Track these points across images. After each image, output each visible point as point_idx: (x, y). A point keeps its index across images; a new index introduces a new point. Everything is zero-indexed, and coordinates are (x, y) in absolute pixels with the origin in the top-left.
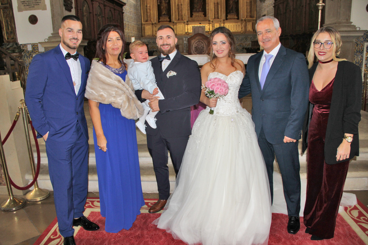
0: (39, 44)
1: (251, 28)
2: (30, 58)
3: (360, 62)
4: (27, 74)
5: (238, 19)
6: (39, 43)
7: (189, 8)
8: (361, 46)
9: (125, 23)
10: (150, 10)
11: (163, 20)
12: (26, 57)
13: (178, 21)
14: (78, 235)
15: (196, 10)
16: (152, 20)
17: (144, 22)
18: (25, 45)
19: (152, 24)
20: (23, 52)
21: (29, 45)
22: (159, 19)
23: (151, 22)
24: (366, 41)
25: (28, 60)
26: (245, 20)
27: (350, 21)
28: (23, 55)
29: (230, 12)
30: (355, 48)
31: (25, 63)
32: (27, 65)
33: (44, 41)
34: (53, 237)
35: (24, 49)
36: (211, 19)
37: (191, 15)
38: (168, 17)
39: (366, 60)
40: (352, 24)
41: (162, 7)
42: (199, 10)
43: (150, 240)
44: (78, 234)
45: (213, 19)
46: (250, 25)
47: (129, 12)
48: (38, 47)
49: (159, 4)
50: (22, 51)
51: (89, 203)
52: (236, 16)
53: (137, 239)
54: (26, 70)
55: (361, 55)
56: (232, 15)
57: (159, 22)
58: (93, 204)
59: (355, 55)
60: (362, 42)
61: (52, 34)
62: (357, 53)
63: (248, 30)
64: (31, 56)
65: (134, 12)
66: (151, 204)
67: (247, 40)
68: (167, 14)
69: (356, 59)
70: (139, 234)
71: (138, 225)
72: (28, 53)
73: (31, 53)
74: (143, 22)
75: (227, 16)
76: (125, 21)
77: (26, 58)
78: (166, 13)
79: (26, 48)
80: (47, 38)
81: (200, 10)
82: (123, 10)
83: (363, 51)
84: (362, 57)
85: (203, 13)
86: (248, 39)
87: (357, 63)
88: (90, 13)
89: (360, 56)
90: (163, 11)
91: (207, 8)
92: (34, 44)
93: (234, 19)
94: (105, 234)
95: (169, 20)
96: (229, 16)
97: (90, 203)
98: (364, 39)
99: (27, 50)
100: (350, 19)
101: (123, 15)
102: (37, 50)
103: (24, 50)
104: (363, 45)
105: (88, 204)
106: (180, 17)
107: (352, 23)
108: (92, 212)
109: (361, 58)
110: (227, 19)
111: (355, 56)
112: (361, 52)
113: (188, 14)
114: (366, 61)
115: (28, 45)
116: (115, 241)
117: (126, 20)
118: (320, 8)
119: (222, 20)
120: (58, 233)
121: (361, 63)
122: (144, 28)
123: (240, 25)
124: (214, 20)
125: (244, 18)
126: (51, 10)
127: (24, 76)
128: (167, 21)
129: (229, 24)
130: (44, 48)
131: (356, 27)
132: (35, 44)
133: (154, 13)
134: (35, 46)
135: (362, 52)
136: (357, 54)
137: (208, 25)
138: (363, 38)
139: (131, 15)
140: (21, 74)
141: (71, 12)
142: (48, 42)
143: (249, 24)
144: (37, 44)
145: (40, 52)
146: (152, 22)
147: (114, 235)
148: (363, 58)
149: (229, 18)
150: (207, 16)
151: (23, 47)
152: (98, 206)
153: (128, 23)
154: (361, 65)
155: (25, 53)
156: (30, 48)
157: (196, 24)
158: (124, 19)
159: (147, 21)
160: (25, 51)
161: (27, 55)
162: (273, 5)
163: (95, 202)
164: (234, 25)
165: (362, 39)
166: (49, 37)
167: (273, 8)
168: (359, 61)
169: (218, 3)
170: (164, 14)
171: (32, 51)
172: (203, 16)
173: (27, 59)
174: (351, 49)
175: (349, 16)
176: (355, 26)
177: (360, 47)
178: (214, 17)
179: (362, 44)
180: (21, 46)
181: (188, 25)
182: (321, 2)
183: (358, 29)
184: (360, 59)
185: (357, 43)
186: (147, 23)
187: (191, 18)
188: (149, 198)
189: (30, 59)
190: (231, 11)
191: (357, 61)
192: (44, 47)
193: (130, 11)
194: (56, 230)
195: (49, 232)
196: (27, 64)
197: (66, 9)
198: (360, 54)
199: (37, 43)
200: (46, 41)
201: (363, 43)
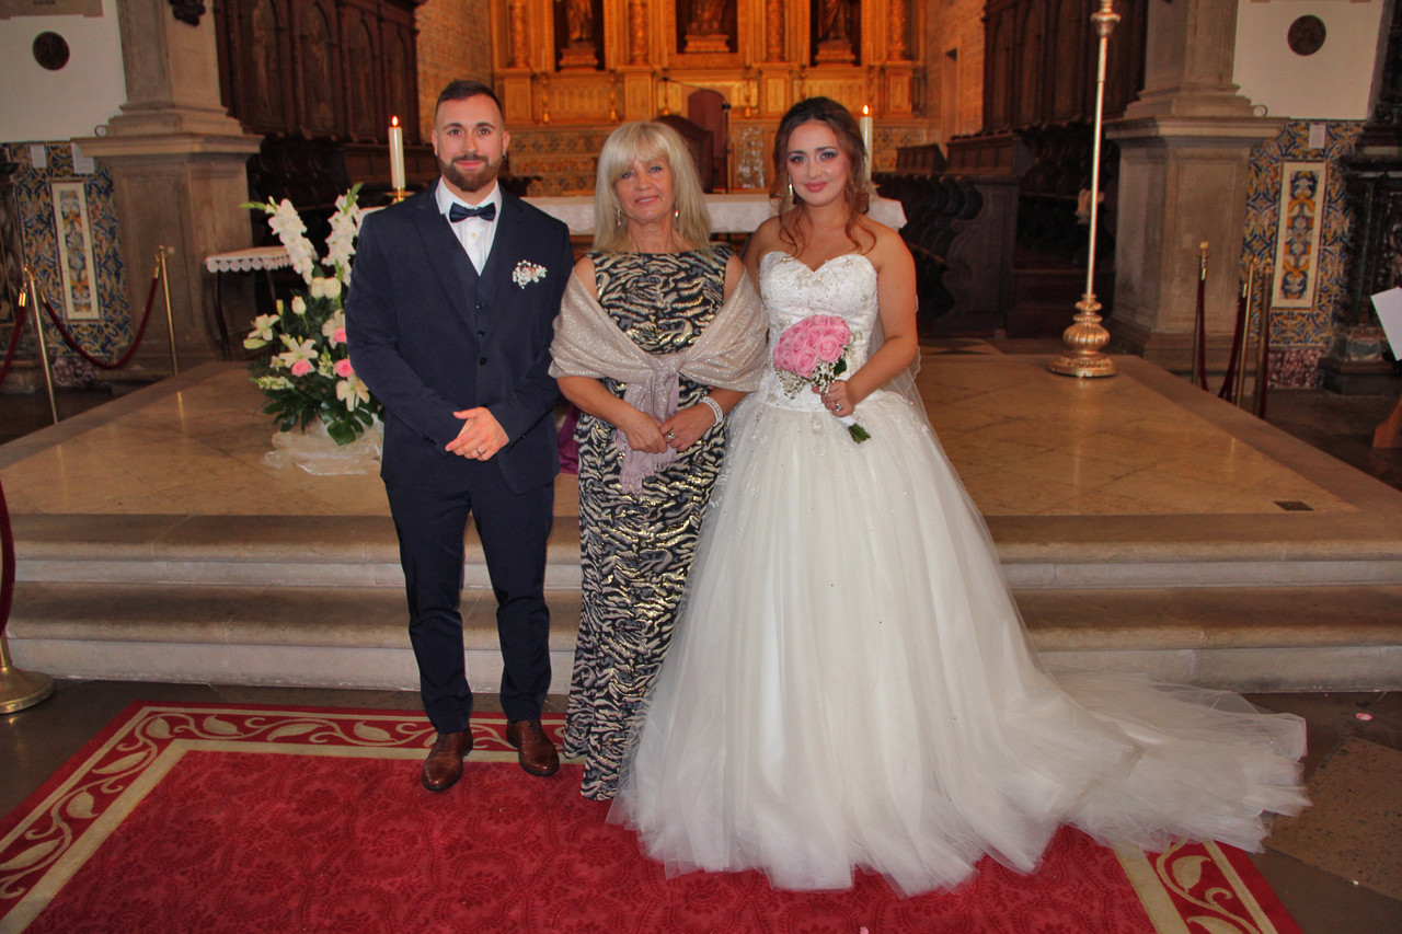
0: (73, 145)
1: (906, 98)
2: (39, 197)
3: (1268, 234)
4: (28, 257)
5: (857, 62)
6: (73, 140)
7: (673, 19)
8: (1272, 174)
9: (425, 72)
10: (525, 22)
11: (572, 63)
12: (24, 191)
13: (628, 68)
14: (123, 829)
15: (700, 27)
16: (532, 61)
17: (501, 66)
18: (21, 145)
19: (534, 77)
20: (11, 172)
21: (38, 146)
22: (558, 56)
23: (528, 70)
24: (1290, 158)
25: (34, 203)
26: (883, 70)
27: (1231, 81)
28: (11, 185)
29: (826, 37)
30: (1251, 183)
31: (22, 216)
32: (29, 225)
33: (94, 135)
34: (34, 834)
35: (16, 160)
36: (755, 61)
37: (681, 46)
38: (594, 50)
39: (1288, 228)
40: (1239, 93)
41: (571, 14)
42: (711, 27)
43: (371, 849)
44: (126, 824)
45: (763, 62)
46: (900, 85)
47: (441, 28)
48: (70, 156)
50: (8, 169)
51: (187, 723)
52: (848, 52)
53: (326, 845)
54: (25, 241)
55: (1272, 208)
56: (835, 49)
57: (558, 68)
58: (199, 726)
59: (1249, 208)
60: (1277, 161)
61: (122, 108)
62: (1258, 201)
63: (892, 104)
64: (43, 187)
65: (460, 29)
66: (405, 728)
67: (888, 145)
68: (589, 40)
69: (1253, 223)
70: (337, 829)
71: (341, 800)
72: (34, 178)
73: (44, 176)
74: (497, 69)
75: (814, 51)
76: (424, 63)
77: (24, 196)
78: (584, 36)
79: (26, 157)
80: (106, 122)
81: (715, 25)
82: (413, 21)
83: (1278, 192)
84: (1276, 214)
85: (726, 37)
86: (892, 141)
87: (1255, 236)
88: (278, 30)
89: (1267, 213)
90: (575, 28)
91: (740, 20)
92: (54, 145)
93: (843, 62)
94: (219, 827)
95: (596, 62)
96: (822, 54)
97: (192, 721)
98: (1284, 151)
99: (28, 164)
100: (1231, 75)
101: (414, 43)
102: (66, 168)
103: (16, 166)
104: (1278, 173)
105: (185, 727)
106: (637, 52)
107: (1238, 88)
108: (191, 754)
109: (1270, 219)
110: (814, 63)
111: (1248, 212)
112: (1270, 197)
113: (668, 43)
114: (1290, 231)
115: (33, 148)
116: (251, 848)
117: (428, 59)
118: (1104, 30)
119: (796, 66)
120: (54, 821)
121: (1270, 239)
123: (864, 87)
124: (766, 65)
125: (880, 58)
126: (120, 18)
127: (18, 265)
128: (587, 66)
129: (821, 82)
130: (92, 160)
131: (1253, 104)
132: (61, 146)
133: (541, 34)
134: (58, 152)
135: (1275, 198)
136: (1258, 203)
137: (745, 83)
138: (1280, 147)
139: (450, 42)
140: (6, 255)
141: (199, 27)
142: (107, 138)
143: (897, 84)
144: (66, 145)
145: (77, 175)
146: (531, 70)
147: (251, 829)
148: (1278, 220)
149: (824, 58)
150: (740, 50)
151: (14, 154)
152: (218, 732)
153: (436, 71)
154: (1271, 244)
155: (21, 179)
156: (39, 159)
157: (699, 80)
158: (419, 57)
159: (512, 64)
160: (20, 168)
161: (30, 186)
162: (983, 15)
163: (208, 719)
164: (841, 87)
165: (1273, 150)
166: (113, 121)
167: (981, 25)
168: (1264, 232)
169: (781, 3)
170: (580, 40)
171: (49, 171)
172: (727, 49)
173: (27, 199)
174: (1233, 183)
175: (1228, 65)
176: (1249, 101)
177: (1268, 180)
178: (764, 55)
179: (1275, 169)
180: (7, 150)
181: (669, 84)
182: (1107, 9)
183: (1258, 113)
184: (1266, 222)
185: (1255, 165)
186: (512, 70)
187: (681, 58)
188: (403, 708)
189: (41, 201)
190: (832, 35)
191: (1259, 231)
192: (95, 158)
193: (444, 26)
194: (49, 811)
195: (23, 817)
196: (31, 220)
197: (178, 16)
198: (1269, 204)
199: (66, 142)
200: (102, 133)
201: (1279, 164)
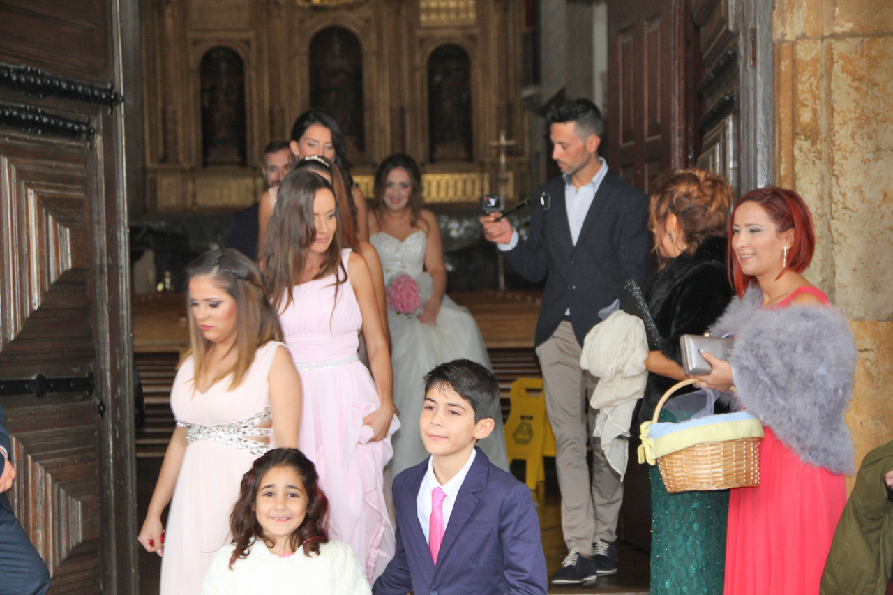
5: (470, 159)
10: (175, 122)
11: (218, 160)
16: (181, 158)
17: (152, 161)
19: (183, 171)
22: (205, 153)
23: (178, 166)
26: (493, 165)
29: (443, 138)
38: (237, 148)
41: (217, 117)
46: (507, 180)
49: (206, 104)
52: (462, 150)
56: (450, 148)
57: (205, 164)
68: (232, 140)
74: (149, 164)
75: (432, 150)
78: (229, 136)
85: (354, 138)
90: (221, 129)
91: (367, 124)
93: (458, 159)
95: (237, 159)
96: (440, 151)
110: (432, 160)
122: (154, 182)
123: (476, 180)
128: (231, 163)
129: (439, 177)
133: (188, 133)
146: (181, 164)
149: (441, 156)
150: (367, 150)
159: (164, 160)
164: (456, 181)
169: (402, 110)
170: (224, 140)
172: (356, 149)
186: (164, 166)
190: (447, 136)
